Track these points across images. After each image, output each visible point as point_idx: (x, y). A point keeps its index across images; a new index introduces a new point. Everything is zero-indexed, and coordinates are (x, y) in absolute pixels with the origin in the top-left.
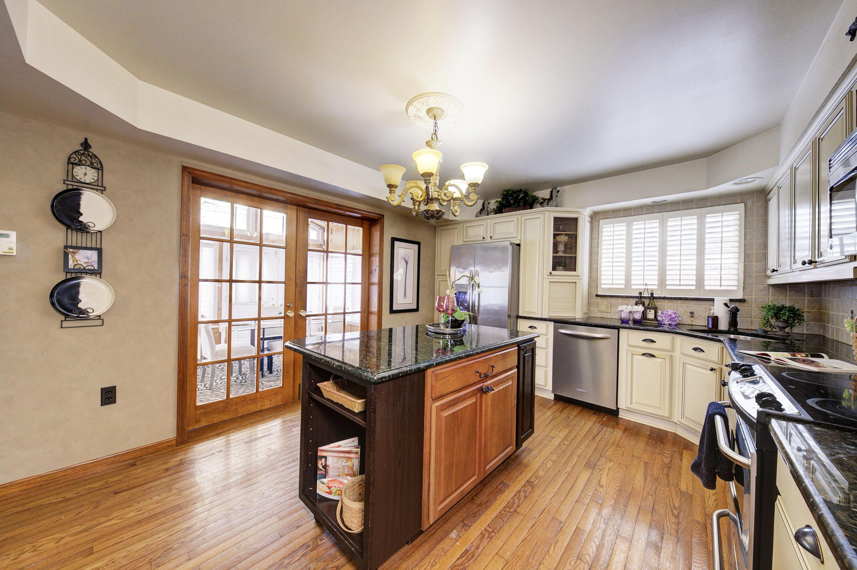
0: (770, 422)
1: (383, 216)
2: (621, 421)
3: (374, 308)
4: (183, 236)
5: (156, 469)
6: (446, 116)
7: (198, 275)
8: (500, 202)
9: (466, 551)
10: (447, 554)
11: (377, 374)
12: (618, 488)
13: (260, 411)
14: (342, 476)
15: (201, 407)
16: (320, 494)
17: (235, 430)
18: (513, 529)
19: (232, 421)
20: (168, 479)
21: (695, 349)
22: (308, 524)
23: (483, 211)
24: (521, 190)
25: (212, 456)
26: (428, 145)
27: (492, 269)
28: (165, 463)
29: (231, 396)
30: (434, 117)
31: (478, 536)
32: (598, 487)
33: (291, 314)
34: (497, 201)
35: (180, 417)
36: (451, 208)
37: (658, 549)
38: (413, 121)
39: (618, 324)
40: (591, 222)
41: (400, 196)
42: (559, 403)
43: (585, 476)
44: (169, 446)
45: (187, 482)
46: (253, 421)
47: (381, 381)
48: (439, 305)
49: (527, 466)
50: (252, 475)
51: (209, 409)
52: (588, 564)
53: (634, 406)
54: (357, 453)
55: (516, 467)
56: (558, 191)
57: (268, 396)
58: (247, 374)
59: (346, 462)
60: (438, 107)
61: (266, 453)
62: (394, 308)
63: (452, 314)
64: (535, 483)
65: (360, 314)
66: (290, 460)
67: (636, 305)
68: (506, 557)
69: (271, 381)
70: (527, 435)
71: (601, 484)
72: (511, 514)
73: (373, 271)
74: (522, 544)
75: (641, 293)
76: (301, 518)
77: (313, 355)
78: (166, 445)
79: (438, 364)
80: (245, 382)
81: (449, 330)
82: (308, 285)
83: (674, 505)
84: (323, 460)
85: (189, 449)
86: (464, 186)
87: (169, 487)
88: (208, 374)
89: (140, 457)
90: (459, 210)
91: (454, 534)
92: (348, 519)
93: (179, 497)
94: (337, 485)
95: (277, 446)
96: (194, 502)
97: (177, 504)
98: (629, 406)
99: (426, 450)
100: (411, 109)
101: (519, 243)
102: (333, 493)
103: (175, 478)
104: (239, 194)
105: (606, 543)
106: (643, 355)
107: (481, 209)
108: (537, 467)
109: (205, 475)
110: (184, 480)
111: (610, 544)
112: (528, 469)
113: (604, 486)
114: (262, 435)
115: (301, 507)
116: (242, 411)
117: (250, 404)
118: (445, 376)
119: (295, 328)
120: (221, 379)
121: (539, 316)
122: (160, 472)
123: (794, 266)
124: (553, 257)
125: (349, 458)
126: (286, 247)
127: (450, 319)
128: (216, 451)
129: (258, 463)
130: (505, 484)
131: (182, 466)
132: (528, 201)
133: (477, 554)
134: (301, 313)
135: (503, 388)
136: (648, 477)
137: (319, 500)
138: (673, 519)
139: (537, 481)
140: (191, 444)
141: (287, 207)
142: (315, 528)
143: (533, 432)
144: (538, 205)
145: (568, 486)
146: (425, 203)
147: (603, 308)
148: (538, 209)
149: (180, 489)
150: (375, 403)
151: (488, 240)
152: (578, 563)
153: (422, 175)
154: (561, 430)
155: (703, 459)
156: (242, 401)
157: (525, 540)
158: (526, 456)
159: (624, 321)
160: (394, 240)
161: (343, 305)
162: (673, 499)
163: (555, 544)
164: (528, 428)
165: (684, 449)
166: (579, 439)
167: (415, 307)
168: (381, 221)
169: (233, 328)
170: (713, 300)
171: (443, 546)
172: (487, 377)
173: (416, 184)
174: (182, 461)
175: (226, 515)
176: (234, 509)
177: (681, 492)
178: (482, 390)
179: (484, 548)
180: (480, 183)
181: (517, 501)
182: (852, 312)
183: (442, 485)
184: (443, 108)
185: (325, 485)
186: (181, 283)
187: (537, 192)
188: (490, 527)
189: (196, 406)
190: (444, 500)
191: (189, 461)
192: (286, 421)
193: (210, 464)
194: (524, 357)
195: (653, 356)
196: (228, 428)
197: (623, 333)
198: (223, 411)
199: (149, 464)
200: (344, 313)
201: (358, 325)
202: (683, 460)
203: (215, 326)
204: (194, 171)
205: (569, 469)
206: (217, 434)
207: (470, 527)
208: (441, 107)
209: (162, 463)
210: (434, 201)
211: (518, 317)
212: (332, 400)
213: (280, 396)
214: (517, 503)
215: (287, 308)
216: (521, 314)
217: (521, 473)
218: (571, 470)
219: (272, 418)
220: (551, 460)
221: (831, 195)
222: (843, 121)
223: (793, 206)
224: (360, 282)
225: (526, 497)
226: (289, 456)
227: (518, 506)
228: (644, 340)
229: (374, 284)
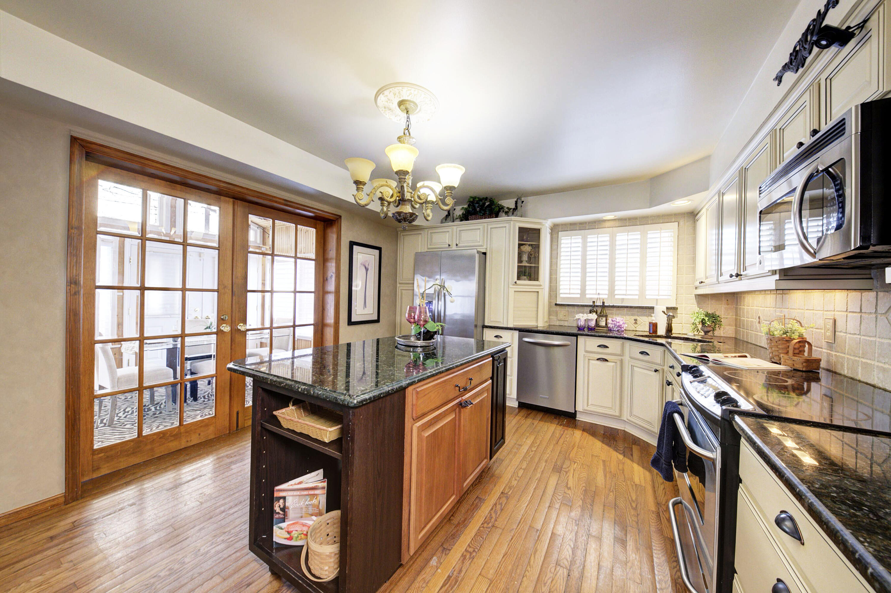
0: (734, 418)
1: (340, 217)
2: (579, 424)
3: (330, 319)
4: (72, 229)
5: (35, 539)
6: (420, 110)
7: (94, 280)
8: (466, 209)
9: (449, 577)
10: (428, 585)
11: (357, 396)
12: (584, 488)
13: (185, 449)
14: (306, 517)
15: (102, 450)
16: (277, 541)
17: (151, 475)
18: (493, 545)
19: (146, 464)
20: (54, 550)
21: (642, 353)
22: (261, 579)
23: (449, 216)
24: (487, 198)
25: (120, 512)
26: (400, 141)
27: (458, 278)
28: (49, 529)
29: (145, 433)
30: (406, 111)
31: (459, 560)
32: (566, 489)
33: (226, 328)
34: (463, 208)
35: (70, 466)
36: (424, 211)
37: (623, 543)
38: (382, 112)
39: (575, 331)
40: (551, 234)
41: (368, 195)
42: (522, 411)
43: (553, 481)
44: (53, 506)
45: (86, 550)
46: (177, 461)
47: (361, 404)
48: (410, 315)
49: (499, 477)
50: (181, 529)
51: (113, 452)
52: (566, 568)
53: (591, 408)
54: (323, 488)
55: (490, 479)
56: (523, 202)
57: (196, 429)
58: (162, 404)
59: (310, 501)
60: (412, 100)
61: (198, 499)
62: (353, 320)
63: (424, 325)
64: (509, 493)
65: (312, 327)
66: (231, 504)
67: (590, 313)
68: (490, 576)
69: (196, 410)
70: (499, 445)
71: (569, 486)
72: (489, 530)
73: (329, 278)
74: (503, 560)
75: (594, 302)
76: (252, 574)
77: (268, 379)
78: (48, 504)
79: (419, 381)
80: (161, 413)
81: (420, 343)
82: (248, 293)
83: (632, 498)
84: (281, 501)
85: (86, 506)
86: (438, 188)
87: (57, 562)
88: (106, 407)
89: (6, 526)
90: (431, 215)
91: (434, 562)
92: (316, 567)
93: (74, 572)
94: (298, 528)
95: (212, 490)
96: (98, 574)
97: (72, 582)
98: (586, 408)
99: (406, 476)
100: (382, 99)
101: (484, 251)
102: (294, 538)
103: (66, 547)
104: (154, 179)
105: (580, 545)
106: (598, 359)
107: (447, 216)
108: (510, 477)
109: (112, 537)
110: (80, 548)
111: (583, 544)
112: (502, 480)
113: (572, 488)
114: (190, 478)
115: (251, 559)
116: (160, 451)
117: (171, 441)
118: (426, 393)
119: (231, 346)
120: (125, 412)
121: (505, 326)
122: (41, 542)
123: (721, 279)
124: (518, 266)
125: (314, 495)
126: (219, 247)
127: (422, 330)
128: (126, 504)
129: (188, 514)
130: (480, 499)
131: (76, 530)
132: (494, 209)
133: (460, 579)
134: (239, 328)
135: (479, 401)
136: (607, 475)
137: (276, 549)
138: (633, 512)
139: (511, 491)
140: (88, 499)
141: (220, 198)
142: (271, 582)
143: (504, 442)
144: (504, 214)
145: (540, 492)
146: (396, 204)
147: (561, 316)
148: (503, 218)
149: (75, 562)
150: (354, 431)
151: (454, 247)
152: (557, 569)
153: (397, 173)
154: (528, 437)
155: (663, 454)
156: (160, 438)
157: (506, 554)
158: (498, 467)
159: (580, 328)
160: (352, 244)
161: (292, 317)
162: (630, 493)
163: (535, 553)
164: (500, 438)
165: (633, 444)
166: (545, 444)
167: (375, 318)
168: (338, 222)
169: (146, 347)
170: (652, 308)
171: (424, 576)
172: (466, 390)
173: (386, 182)
174: (76, 524)
175: (148, 586)
176: (160, 576)
177: (636, 485)
178: (461, 404)
179: (466, 571)
180: (456, 186)
181: (494, 515)
183: (423, 511)
184: (417, 102)
185: (284, 530)
186: (68, 291)
187: (502, 201)
188: (470, 547)
189: (93, 449)
190: (425, 526)
191: (86, 522)
192: (222, 457)
193: (118, 523)
194: (498, 367)
195: (606, 360)
196: (142, 473)
197: (581, 339)
198: (133, 453)
199: (22, 533)
200: (294, 326)
201: (310, 340)
202: (634, 454)
203: (117, 346)
204: (88, 145)
205: (538, 475)
206: (125, 483)
207: (450, 550)
208: (415, 100)
209: (43, 529)
210: (406, 203)
211: (484, 327)
212: (294, 430)
213: (211, 428)
214: (494, 518)
215: (221, 321)
216: (486, 324)
217: (495, 486)
218: (541, 476)
219: (203, 456)
220: (521, 468)
221: (760, 217)
222: (767, 154)
223: (720, 225)
224: (313, 290)
225: (502, 510)
226: (229, 499)
227: (496, 520)
228: (599, 346)
229: (330, 292)
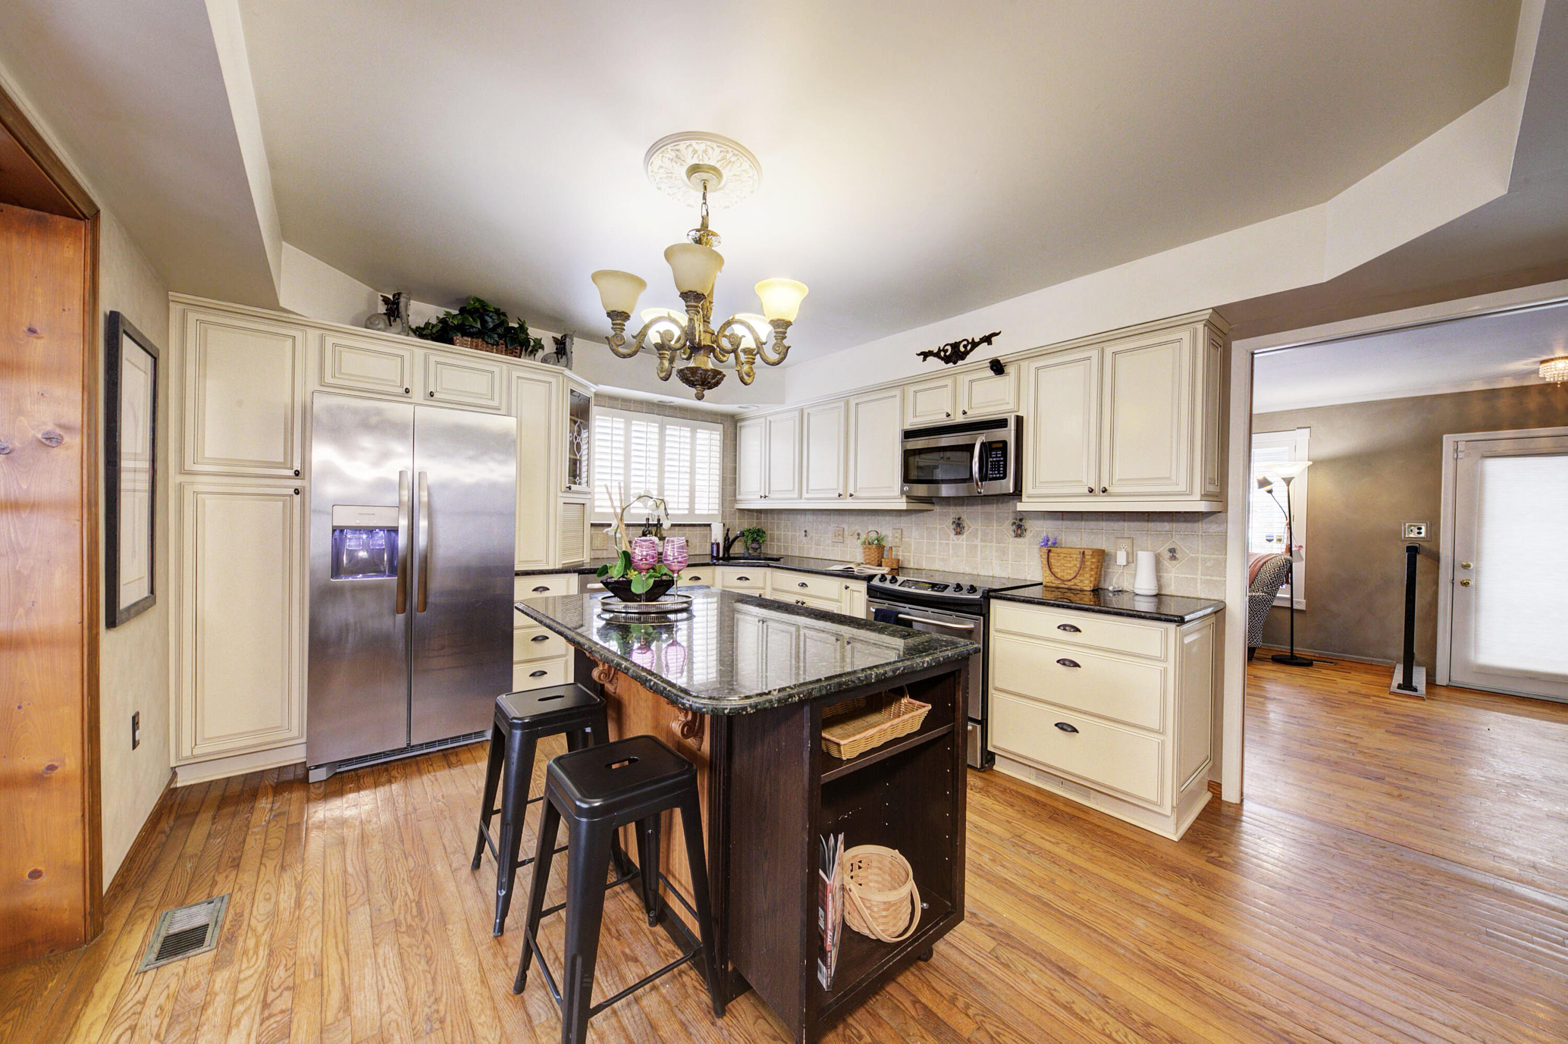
1: (98, 212)
121: (551, 567)
123: (807, 496)
147: (597, 543)
151: (419, 398)
168: (88, 230)
182: (806, 531)
223: (804, 442)
